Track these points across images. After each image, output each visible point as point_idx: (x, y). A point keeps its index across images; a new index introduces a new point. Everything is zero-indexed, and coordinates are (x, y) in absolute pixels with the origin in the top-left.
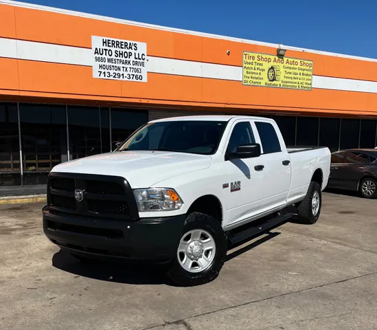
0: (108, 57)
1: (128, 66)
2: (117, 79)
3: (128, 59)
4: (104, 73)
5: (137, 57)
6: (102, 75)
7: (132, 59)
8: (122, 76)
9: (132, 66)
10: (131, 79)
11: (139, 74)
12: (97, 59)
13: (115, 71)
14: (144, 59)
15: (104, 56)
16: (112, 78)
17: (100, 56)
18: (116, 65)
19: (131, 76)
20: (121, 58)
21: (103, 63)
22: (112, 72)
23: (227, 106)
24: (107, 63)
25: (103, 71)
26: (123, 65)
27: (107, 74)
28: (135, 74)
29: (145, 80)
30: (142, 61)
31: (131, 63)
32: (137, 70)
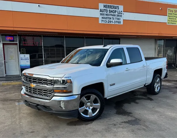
0: (106, 13)
1: (115, 17)
2: (109, 23)
3: (114, 14)
4: (104, 21)
5: (119, 12)
6: (103, 22)
7: (116, 13)
8: (111, 22)
9: (116, 17)
10: (116, 24)
11: (119, 21)
12: (101, 14)
13: (109, 20)
14: (122, 14)
15: (104, 13)
16: (107, 23)
17: (102, 13)
18: (110, 17)
19: (116, 22)
20: (111, 13)
21: (103, 16)
22: (107, 20)
23: (159, 35)
24: (105, 16)
25: (103, 20)
26: (113, 17)
27: (105, 21)
28: (118, 21)
29: (122, 23)
30: (121, 14)
31: (116, 15)
32: (118, 19)
